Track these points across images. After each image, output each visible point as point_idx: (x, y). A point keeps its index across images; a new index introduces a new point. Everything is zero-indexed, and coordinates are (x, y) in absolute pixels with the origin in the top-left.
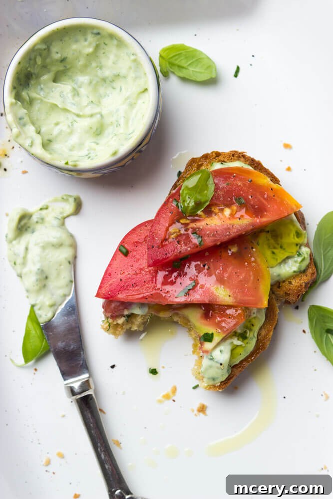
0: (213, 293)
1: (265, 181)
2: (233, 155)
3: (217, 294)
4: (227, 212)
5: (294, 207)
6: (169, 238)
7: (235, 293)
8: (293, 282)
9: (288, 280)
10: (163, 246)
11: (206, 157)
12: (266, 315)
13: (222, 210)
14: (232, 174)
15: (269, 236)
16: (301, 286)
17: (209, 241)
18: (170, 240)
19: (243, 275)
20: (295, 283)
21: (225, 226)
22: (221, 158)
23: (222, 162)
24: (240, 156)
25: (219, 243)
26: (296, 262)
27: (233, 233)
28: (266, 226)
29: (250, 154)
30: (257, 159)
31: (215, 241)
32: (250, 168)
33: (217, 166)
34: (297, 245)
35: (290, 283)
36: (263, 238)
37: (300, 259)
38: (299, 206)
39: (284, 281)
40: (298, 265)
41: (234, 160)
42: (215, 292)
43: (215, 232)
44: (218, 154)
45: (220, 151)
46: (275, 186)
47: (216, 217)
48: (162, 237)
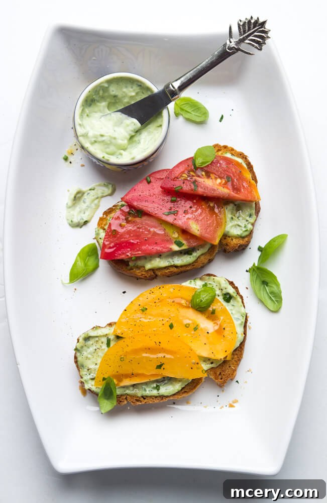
0: (189, 225)
1: (249, 176)
2: (240, 155)
3: (192, 226)
4: (219, 181)
5: (256, 197)
6: (180, 178)
7: (202, 229)
8: (234, 240)
9: (232, 237)
10: (174, 180)
11: (225, 147)
12: (209, 249)
13: (216, 178)
14: (233, 163)
15: (235, 208)
16: (237, 244)
17: (200, 191)
18: (180, 179)
19: (210, 221)
20: (235, 241)
21: (213, 188)
22: (233, 152)
23: (232, 155)
24: (244, 157)
25: (205, 195)
26: (241, 230)
27: (215, 194)
28: (237, 200)
29: (250, 159)
30: (252, 164)
31: (204, 192)
32: (245, 166)
33: (228, 155)
34: (247, 221)
35: (232, 240)
36: (231, 207)
37: (244, 229)
38: (259, 199)
39: (229, 237)
40: (242, 232)
41: (240, 158)
42: (191, 225)
43: (206, 188)
44: (232, 150)
45: (235, 149)
46: (253, 182)
47: (211, 180)
48: (176, 175)
